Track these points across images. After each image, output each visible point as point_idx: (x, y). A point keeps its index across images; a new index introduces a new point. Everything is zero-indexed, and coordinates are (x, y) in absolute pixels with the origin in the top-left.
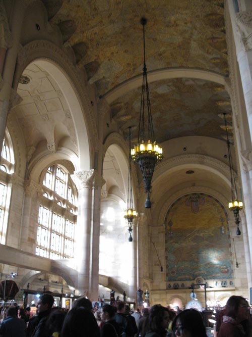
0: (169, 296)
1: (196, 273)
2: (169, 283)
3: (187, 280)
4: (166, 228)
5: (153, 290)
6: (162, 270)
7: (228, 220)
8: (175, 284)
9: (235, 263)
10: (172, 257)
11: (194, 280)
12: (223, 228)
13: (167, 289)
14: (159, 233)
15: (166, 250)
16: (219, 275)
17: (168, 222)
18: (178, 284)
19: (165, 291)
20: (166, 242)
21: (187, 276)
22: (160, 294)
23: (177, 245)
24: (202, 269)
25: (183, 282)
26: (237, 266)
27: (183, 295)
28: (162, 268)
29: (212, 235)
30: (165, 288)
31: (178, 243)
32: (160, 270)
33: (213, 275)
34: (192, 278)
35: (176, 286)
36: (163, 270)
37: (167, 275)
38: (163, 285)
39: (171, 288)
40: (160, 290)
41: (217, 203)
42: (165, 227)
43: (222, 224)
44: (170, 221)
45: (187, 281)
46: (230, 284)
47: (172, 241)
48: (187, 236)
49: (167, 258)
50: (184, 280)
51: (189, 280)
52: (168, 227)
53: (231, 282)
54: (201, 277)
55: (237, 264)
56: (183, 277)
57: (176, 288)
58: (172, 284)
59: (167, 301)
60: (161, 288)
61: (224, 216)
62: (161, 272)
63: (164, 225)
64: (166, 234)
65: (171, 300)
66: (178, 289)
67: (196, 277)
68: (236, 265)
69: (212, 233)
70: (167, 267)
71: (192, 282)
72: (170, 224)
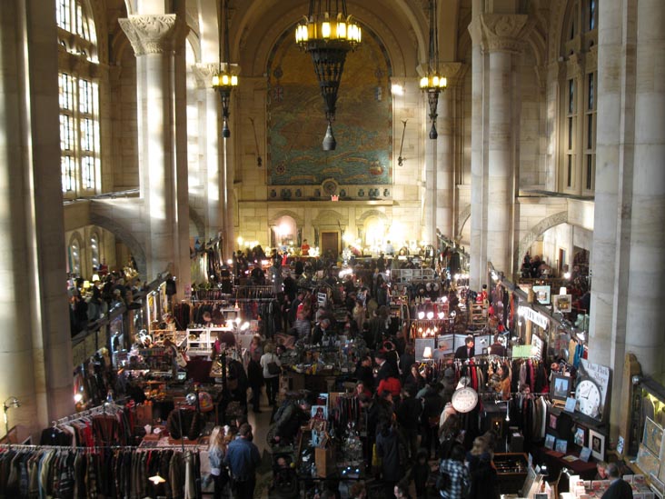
0: (272, 212)
1: (324, 171)
2: (273, 187)
3: (306, 184)
4: (269, 81)
5: (242, 201)
6: (260, 164)
7: (391, 76)
8: (283, 190)
9: (397, 158)
10: (280, 140)
11: (320, 184)
12: (380, 88)
13: (268, 200)
14: (255, 90)
15: (269, 124)
16: (365, 176)
17: (273, 69)
18: (289, 190)
19: (265, 204)
20: (269, 109)
21: (307, 177)
22: (255, 208)
23: (289, 117)
24: (334, 164)
25: (299, 187)
26: (400, 163)
27: (299, 211)
28: (259, 160)
29: (358, 101)
30: (266, 198)
31: (291, 112)
32: (257, 162)
33: (355, 177)
34: (315, 180)
35: (286, 194)
36: (263, 163)
37: (269, 173)
38: (262, 192)
39: (275, 198)
40: (255, 201)
41: (372, 39)
42: (267, 80)
43: (380, 82)
44: (279, 68)
45: (306, 187)
46: (385, 195)
47: (280, 108)
48: (310, 100)
49: (269, 140)
50: (301, 184)
51: (309, 184)
52: (274, 80)
53: (386, 190)
54: (333, 180)
55: (400, 160)
56: (300, 177)
57: (286, 198)
58: (278, 189)
59: (268, 221)
60: (258, 197)
61: (383, 66)
62: (257, 167)
63: (265, 75)
64: (269, 93)
65: (275, 219)
66: (289, 200)
67: (324, 179)
68: (397, 162)
69: (359, 97)
70: (269, 156)
71: (317, 187)
72: (279, 73)
